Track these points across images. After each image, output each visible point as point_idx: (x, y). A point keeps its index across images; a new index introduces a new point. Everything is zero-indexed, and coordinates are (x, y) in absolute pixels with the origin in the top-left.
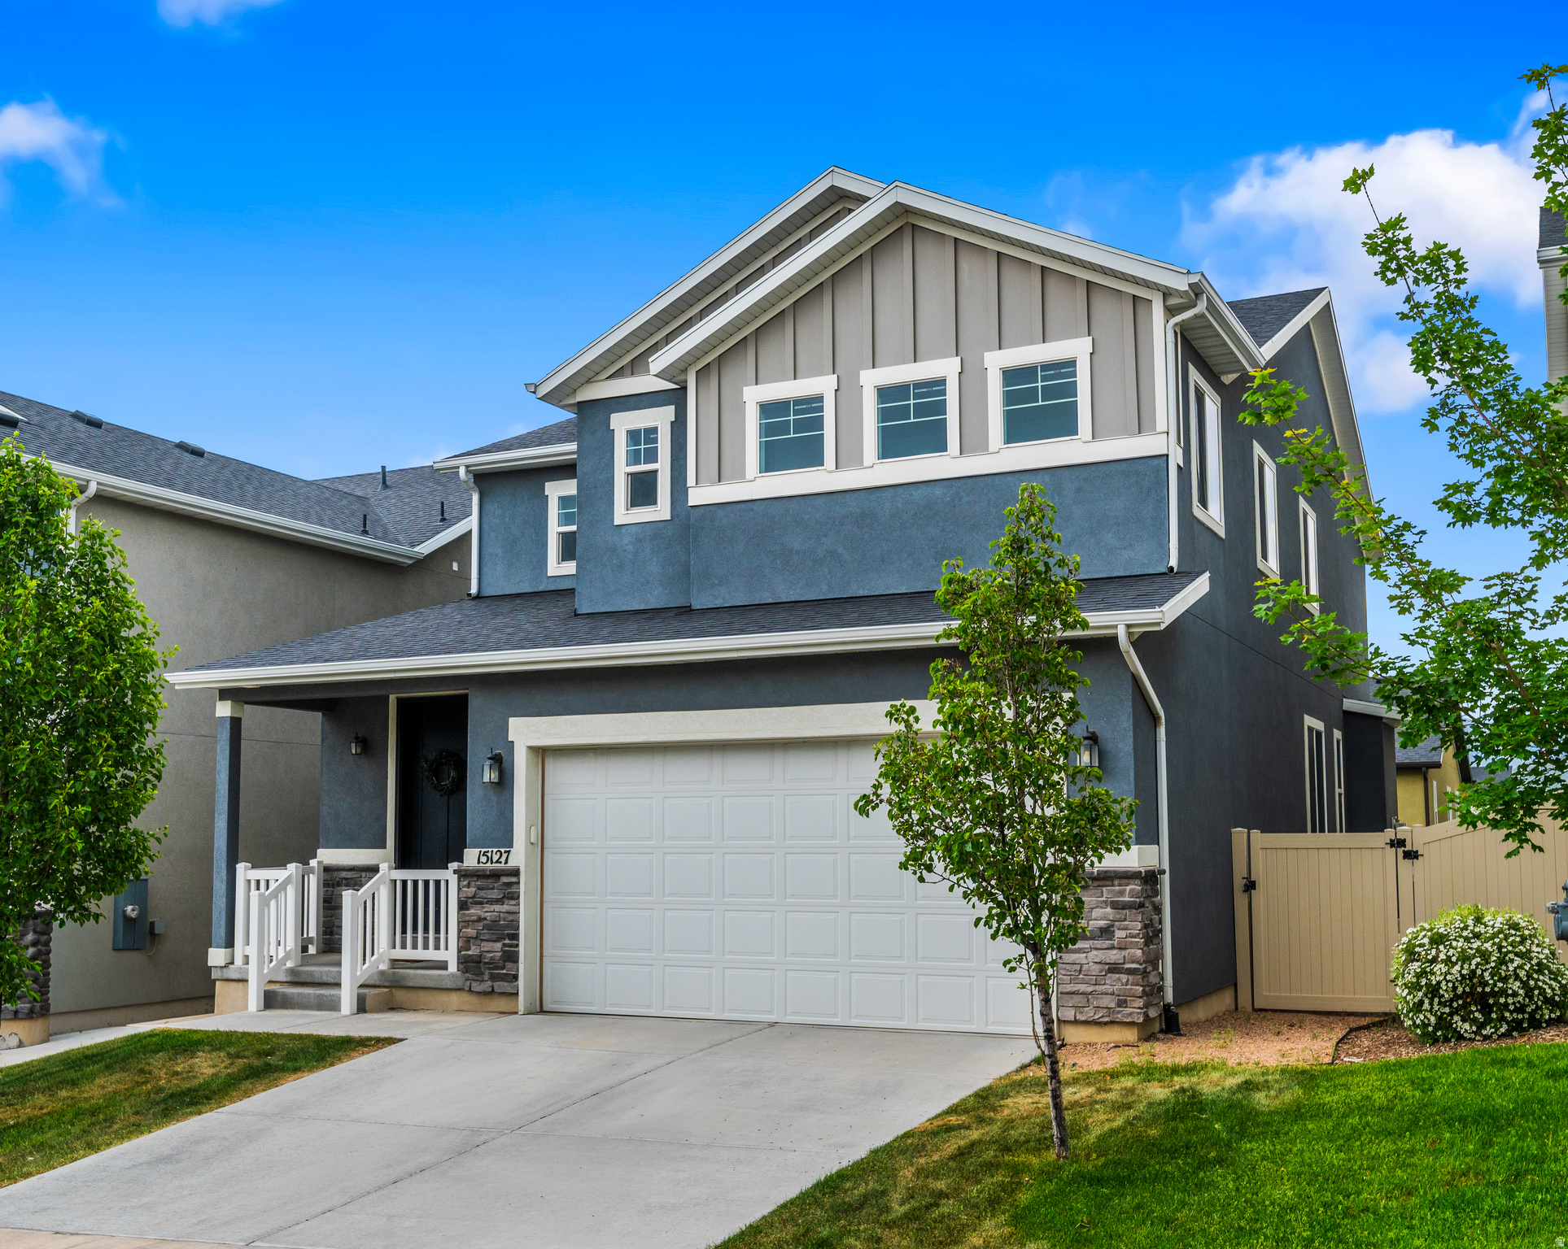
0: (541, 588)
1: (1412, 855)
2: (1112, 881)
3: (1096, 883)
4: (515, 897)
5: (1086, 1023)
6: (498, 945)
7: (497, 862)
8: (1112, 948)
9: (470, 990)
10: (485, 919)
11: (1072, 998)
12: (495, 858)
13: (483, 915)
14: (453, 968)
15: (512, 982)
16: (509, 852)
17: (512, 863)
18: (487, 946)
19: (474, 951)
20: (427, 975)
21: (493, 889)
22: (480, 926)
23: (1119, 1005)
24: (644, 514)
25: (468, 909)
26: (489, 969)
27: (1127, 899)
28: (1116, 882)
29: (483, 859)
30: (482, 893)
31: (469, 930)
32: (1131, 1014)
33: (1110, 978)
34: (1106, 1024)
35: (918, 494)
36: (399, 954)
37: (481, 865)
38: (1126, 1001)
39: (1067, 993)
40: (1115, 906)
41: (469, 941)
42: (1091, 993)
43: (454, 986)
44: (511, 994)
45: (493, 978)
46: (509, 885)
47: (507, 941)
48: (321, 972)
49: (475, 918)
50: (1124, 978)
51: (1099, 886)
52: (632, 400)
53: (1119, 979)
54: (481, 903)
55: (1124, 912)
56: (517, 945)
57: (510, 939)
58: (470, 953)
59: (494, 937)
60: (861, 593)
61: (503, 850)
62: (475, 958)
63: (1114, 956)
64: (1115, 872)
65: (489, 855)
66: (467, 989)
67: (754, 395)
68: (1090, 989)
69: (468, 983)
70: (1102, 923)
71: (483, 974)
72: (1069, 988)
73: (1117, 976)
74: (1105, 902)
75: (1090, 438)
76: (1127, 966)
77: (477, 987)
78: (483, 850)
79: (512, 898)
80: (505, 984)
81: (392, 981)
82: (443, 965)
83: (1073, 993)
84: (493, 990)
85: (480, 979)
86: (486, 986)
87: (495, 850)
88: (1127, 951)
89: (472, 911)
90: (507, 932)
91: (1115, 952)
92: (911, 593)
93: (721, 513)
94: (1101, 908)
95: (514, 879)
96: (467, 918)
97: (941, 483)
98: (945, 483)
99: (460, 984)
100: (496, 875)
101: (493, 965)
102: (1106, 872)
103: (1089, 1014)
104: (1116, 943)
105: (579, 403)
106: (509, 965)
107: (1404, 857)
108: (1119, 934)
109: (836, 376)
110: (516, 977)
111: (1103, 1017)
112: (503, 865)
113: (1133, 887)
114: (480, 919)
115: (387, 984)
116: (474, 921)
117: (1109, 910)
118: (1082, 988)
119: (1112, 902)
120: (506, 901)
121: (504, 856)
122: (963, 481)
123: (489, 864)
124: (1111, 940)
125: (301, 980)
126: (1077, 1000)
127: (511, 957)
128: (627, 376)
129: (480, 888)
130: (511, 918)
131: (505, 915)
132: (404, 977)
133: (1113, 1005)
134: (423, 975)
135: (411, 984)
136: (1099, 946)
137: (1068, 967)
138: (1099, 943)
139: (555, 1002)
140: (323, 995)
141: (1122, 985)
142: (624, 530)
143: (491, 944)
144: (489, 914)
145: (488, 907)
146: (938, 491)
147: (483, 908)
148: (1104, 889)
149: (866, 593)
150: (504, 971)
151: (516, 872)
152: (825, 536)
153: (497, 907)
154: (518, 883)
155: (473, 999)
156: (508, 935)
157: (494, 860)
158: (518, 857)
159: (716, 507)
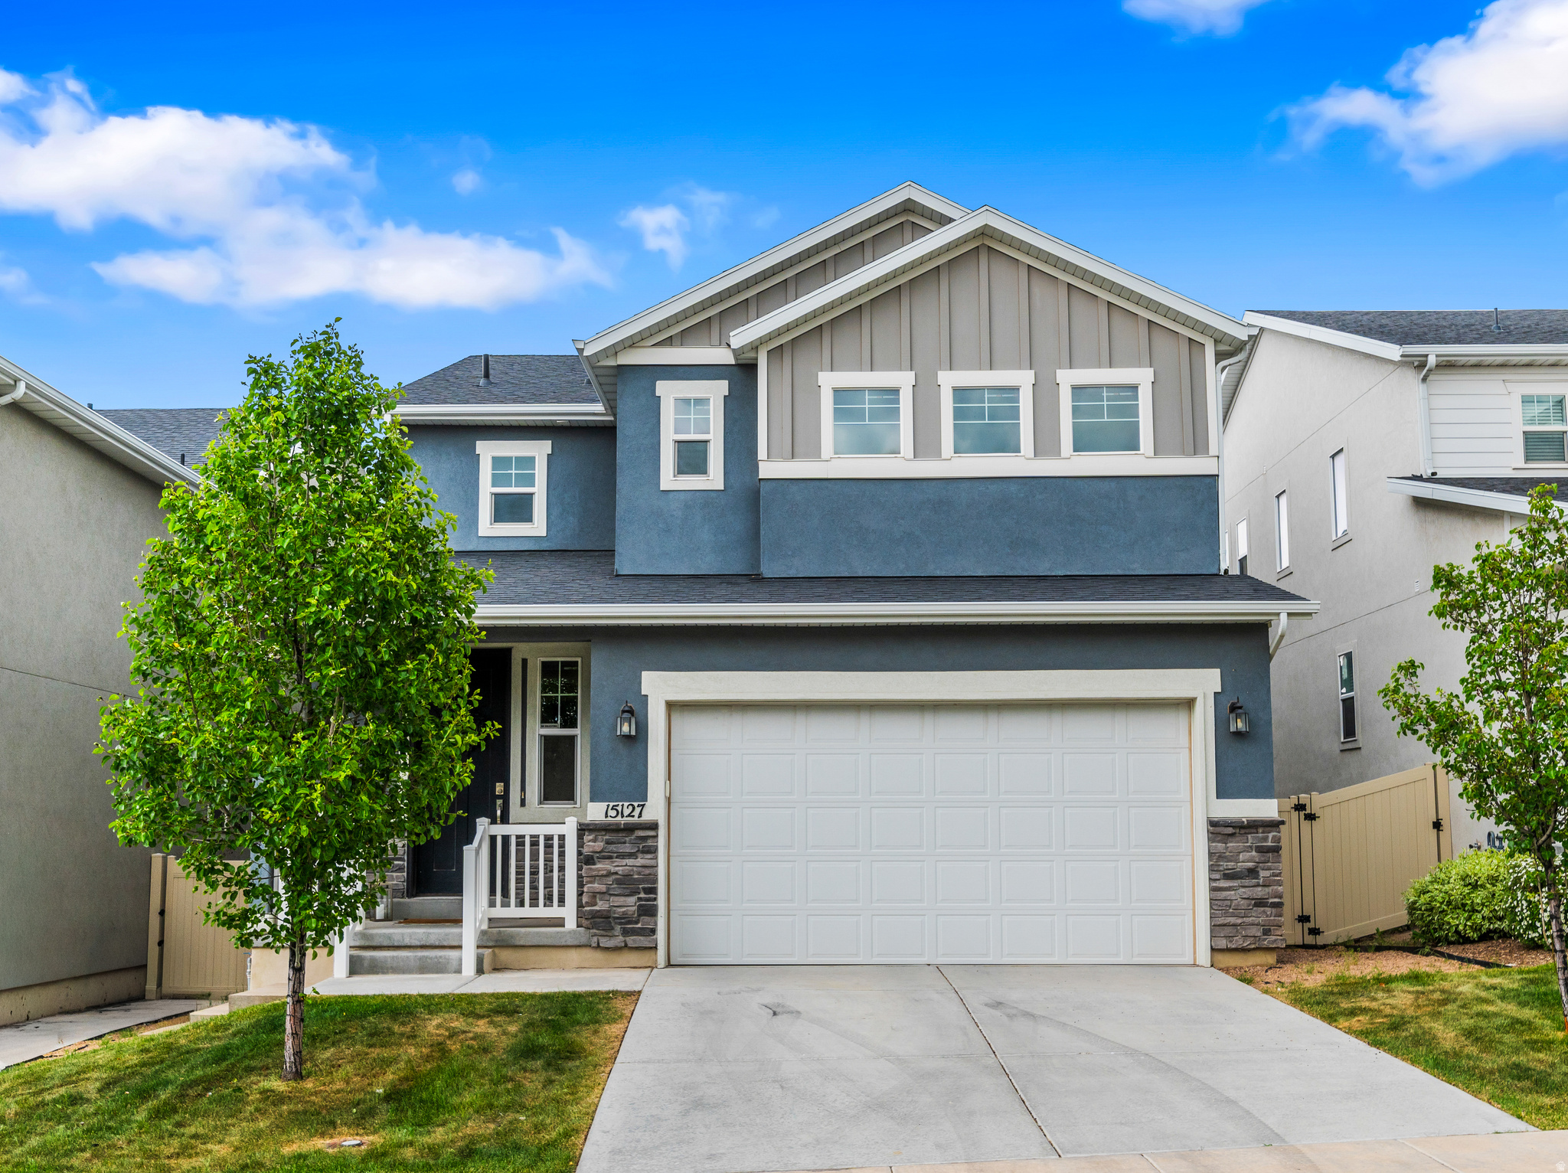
0: (470, 548)
1: (1311, 817)
2: (1257, 829)
3: (1243, 831)
4: (653, 851)
5: (1236, 950)
6: (632, 900)
7: (629, 816)
8: (1258, 885)
9: (598, 947)
10: (616, 873)
11: (1223, 930)
12: (627, 812)
13: (613, 870)
14: (571, 924)
15: (650, 935)
16: (643, 806)
17: (647, 816)
18: (620, 900)
19: (601, 906)
20: (543, 933)
21: (625, 843)
22: (610, 880)
23: (1264, 934)
24: (693, 482)
25: (594, 864)
26: (621, 924)
27: (1270, 844)
28: (1260, 830)
29: (613, 813)
30: (612, 847)
31: (596, 885)
32: (1276, 940)
33: (1256, 911)
34: (1254, 949)
35: (993, 487)
36: (499, 912)
37: (609, 819)
38: (1270, 930)
39: (1219, 925)
40: (1259, 850)
41: (595, 897)
42: (1240, 925)
43: (576, 943)
44: (651, 948)
45: (626, 932)
46: (645, 838)
47: (642, 895)
48: (403, 934)
49: (605, 872)
50: (1269, 910)
51: (1245, 833)
52: (681, 370)
53: (1264, 912)
54: (610, 858)
55: (1268, 855)
56: (655, 899)
57: (645, 893)
58: (596, 908)
59: (627, 892)
60: (938, 573)
61: (636, 804)
62: (605, 913)
63: (1259, 892)
64: (1262, 821)
65: (619, 809)
66: (595, 945)
67: (829, 381)
68: (1239, 921)
69: (595, 939)
70: (1250, 865)
71: (613, 929)
72: (1221, 921)
73: (1262, 909)
74: (1251, 847)
75: (1152, 454)
76: (1271, 901)
77: (605, 942)
78: (612, 804)
79: (649, 852)
80: (642, 938)
81: (496, 941)
82: (559, 922)
83: (1225, 925)
84: (626, 945)
85: (610, 934)
86: (618, 941)
87: (626, 804)
88: (1271, 888)
89: (598, 866)
90: (644, 886)
91: (1260, 889)
92: (987, 577)
93: (794, 488)
94: (1248, 852)
95: (652, 833)
96: (594, 873)
97: (1016, 480)
98: (1020, 480)
99: (583, 940)
100: (630, 829)
101: (625, 919)
102: (1255, 821)
103: (1238, 942)
104: (1261, 881)
105: (619, 366)
106: (646, 919)
107: (1305, 819)
108: (1262, 874)
109: (913, 373)
110: (653, 931)
111: (1250, 944)
112: (636, 818)
113: (1275, 834)
114: (609, 874)
115: (490, 944)
116: (602, 876)
117: (1254, 853)
118: (1232, 920)
119: (1257, 847)
120: (640, 855)
121: (638, 810)
122: (1036, 481)
123: (619, 818)
124: (1257, 879)
125: (374, 944)
126: (1228, 931)
127: (650, 911)
128: (677, 346)
129: (608, 843)
130: (647, 871)
131: (640, 869)
132: (512, 936)
133: (1259, 934)
134: (537, 933)
135: (522, 943)
136: (1246, 884)
137: (1219, 903)
138: (1246, 882)
139: (684, 955)
140: (427, 957)
141: (1267, 916)
142: (671, 495)
143: (622, 899)
144: (621, 868)
145: (618, 862)
146: (1013, 488)
147: (613, 862)
148: (1249, 836)
149: (943, 574)
150: (639, 925)
151: (654, 826)
152: (903, 519)
153: (630, 862)
154: (656, 836)
155: (598, 955)
156: (644, 889)
157: (626, 814)
158: (654, 810)
159: (788, 482)
